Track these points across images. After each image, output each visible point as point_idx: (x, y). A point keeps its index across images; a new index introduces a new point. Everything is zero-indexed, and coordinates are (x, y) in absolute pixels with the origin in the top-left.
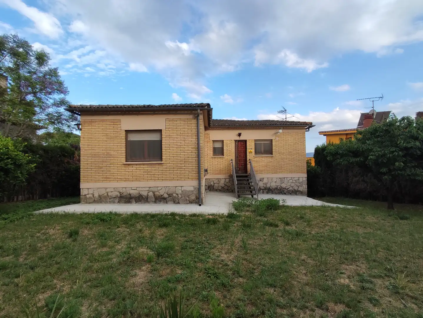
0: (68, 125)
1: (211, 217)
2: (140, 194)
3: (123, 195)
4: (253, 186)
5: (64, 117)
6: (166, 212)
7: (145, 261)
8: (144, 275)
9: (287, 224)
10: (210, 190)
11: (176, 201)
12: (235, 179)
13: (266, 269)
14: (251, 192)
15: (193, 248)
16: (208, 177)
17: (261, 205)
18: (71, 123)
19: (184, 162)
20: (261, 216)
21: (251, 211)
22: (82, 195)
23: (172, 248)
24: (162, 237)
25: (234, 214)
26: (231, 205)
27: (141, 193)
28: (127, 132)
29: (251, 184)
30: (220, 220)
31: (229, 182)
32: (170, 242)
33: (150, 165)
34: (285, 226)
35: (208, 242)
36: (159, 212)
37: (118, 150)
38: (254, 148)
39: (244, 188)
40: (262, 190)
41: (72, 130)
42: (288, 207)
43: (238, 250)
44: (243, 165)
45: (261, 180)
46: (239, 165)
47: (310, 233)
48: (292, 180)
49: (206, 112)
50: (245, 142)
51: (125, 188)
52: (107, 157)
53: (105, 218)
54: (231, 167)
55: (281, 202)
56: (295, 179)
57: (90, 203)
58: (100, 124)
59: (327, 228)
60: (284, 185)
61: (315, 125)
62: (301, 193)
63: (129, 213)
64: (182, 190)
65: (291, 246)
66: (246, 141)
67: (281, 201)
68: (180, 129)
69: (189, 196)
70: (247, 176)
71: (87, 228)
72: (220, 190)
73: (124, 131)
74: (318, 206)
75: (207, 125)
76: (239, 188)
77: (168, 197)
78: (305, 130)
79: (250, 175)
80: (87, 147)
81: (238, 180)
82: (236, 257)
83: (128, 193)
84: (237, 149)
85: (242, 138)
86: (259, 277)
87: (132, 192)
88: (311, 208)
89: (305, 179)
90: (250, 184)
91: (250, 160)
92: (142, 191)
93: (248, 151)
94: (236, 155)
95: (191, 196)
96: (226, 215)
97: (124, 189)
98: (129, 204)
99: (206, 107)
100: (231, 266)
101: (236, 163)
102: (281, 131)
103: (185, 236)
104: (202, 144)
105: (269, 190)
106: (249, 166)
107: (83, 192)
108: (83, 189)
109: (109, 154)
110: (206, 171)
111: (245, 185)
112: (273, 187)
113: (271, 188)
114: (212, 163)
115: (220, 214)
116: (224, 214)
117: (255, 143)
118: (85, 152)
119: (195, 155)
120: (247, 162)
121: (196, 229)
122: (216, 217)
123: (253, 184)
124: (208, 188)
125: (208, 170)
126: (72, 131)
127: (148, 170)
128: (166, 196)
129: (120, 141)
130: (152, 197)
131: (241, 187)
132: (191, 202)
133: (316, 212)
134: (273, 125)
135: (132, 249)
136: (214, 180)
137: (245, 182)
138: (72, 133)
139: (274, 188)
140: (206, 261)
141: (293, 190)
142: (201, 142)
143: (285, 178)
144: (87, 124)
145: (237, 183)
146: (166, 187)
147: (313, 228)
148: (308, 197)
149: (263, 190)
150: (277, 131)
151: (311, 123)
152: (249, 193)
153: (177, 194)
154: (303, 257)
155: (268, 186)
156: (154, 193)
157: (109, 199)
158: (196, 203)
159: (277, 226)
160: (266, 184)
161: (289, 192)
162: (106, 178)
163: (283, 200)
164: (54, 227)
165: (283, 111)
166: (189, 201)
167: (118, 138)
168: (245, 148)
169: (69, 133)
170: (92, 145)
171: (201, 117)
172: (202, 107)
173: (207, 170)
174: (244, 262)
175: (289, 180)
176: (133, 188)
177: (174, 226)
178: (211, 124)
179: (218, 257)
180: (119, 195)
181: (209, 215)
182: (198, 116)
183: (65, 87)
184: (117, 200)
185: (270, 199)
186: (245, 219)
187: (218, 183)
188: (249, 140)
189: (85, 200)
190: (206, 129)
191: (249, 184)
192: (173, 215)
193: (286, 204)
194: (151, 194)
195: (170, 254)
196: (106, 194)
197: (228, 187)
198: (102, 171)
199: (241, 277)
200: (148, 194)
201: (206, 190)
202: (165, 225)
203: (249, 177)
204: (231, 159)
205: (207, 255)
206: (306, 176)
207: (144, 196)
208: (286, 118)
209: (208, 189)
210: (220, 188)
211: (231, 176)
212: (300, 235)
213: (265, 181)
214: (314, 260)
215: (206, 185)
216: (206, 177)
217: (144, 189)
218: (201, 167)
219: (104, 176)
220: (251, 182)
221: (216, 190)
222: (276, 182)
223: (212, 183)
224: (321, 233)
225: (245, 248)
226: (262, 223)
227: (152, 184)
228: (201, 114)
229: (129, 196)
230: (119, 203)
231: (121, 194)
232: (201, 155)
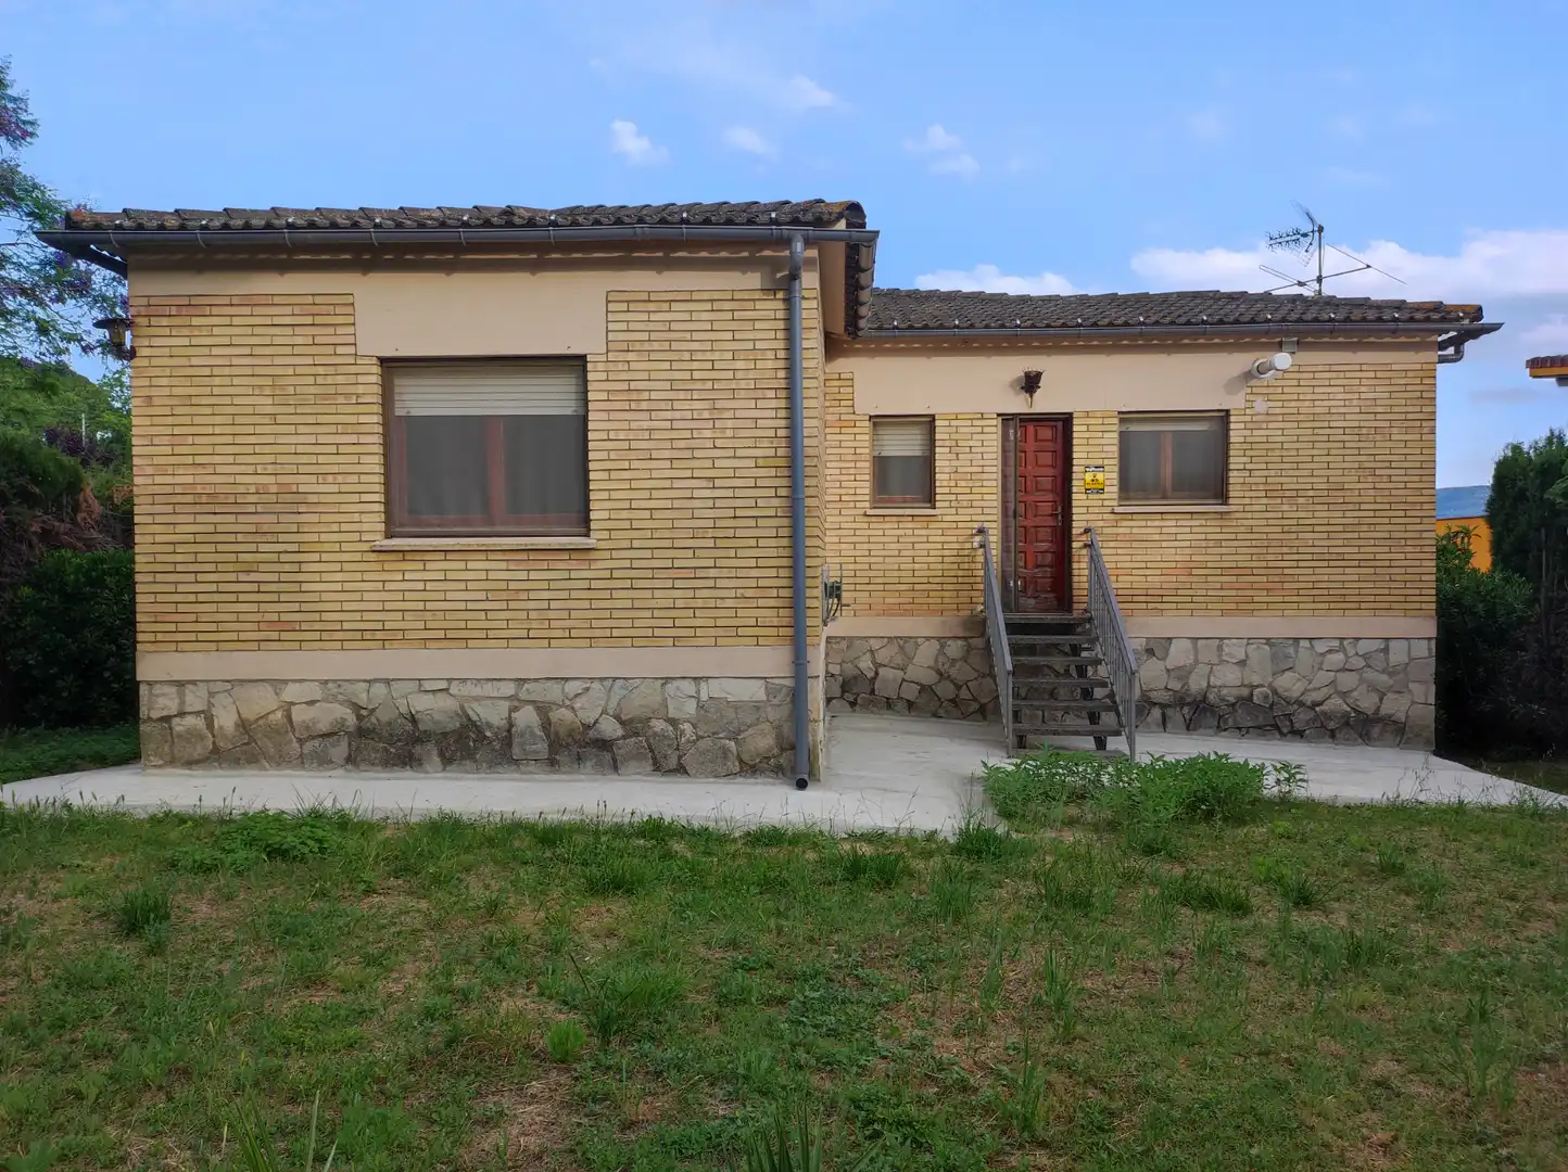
0: (37, 321)
1: (866, 849)
2: (468, 717)
3: (373, 720)
4: (1103, 685)
5: (15, 275)
6: (619, 820)
7: (536, 1056)
8: (541, 1118)
9: (1304, 900)
10: (853, 704)
11: (668, 762)
12: (1002, 642)
13: (1176, 1114)
14: (1094, 718)
15: (781, 1001)
16: (842, 626)
17: (1152, 790)
18: (57, 307)
19: (711, 543)
20: (1150, 851)
21: (1096, 828)
22: (150, 719)
23: (673, 998)
24: (613, 944)
25: (996, 838)
26: (979, 789)
27: (470, 713)
28: (392, 366)
29: (1096, 671)
30: (918, 865)
31: (965, 659)
32: (658, 968)
33: (524, 556)
34: (1288, 910)
35: (857, 976)
36: (578, 818)
37: (343, 468)
38: (1116, 462)
39: (1052, 695)
40: (1156, 713)
41: (60, 352)
42: (1312, 807)
43: (1020, 1021)
44: (1049, 558)
45: (1150, 652)
46: (1022, 564)
47: (1432, 952)
48: (1346, 655)
49: (839, 253)
50: (1060, 424)
51: (387, 682)
52: (278, 508)
53: (290, 839)
54: (976, 573)
55: (1270, 780)
56: (1363, 647)
57: (190, 764)
58: (236, 321)
59: (1536, 928)
60: (1290, 684)
61: (1501, 325)
62: (1397, 733)
63: (414, 820)
64: (704, 697)
65: (1320, 1013)
66: (1066, 420)
67: (1268, 773)
68: (687, 356)
69: (740, 732)
70: (1067, 629)
71: (201, 891)
72: (910, 705)
73: (375, 361)
74: (1494, 810)
75: (839, 327)
76: (1023, 692)
77: (624, 737)
78: (1433, 356)
79: (1090, 620)
80: (168, 450)
81: (1015, 650)
82: (1012, 1053)
83: (403, 710)
84: (1011, 470)
85: (1046, 402)
86: (1140, 1149)
87: (421, 704)
88: (1456, 815)
89: (1425, 650)
90: (1090, 673)
91: (1087, 531)
92: (477, 699)
93: (1081, 478)
94: (1005, 502)
95: (751, 731)
96: (952, 840)
97: (380, 689)
98: (409, 773)
99: (842, 225)
100: (987, 1092)
101: (1005, 550)
102: (1283, 360)
103: (733, 944)
104: (813, 442)
105: (1199, 712)
106: (1084, 565)
107: (156, 703)
108: (149, 683)
109: (294, 489)
110: (833, 591)
111: (1057, 674)
112: (1224, 692)
113: (1211, 697)
114: (866, 546)
115: (918, 834)
116: (941, 837)
117: (1121, 434)
118: (158, 480)
119: (776, 502)
120: (1075, 545)
121: (788, 909)
122: (897, 850)
123: (1103, 671)
124: (843, 692)
125: (844, 587)
126: (64, 358)
127: (512, 585)
128: (610, 728)
129: (353, 419)
130: (533, 734)
131: (1031, 688)
132: (750, 768)
133: (1477, 838)
134: (1237, 322)
135: (465, 997)
136: (875, 644)
137: (1058, 662)
138: (62, 369)
139: (1232, 700)
140: (853, 1062)
141: (1346, 715)
142: (809, 425)
143: (1302, 643)
144: (165, 321)
145: (1009, 667)
146: (608, 683)
147: (1451, 925)
148: (1437, 753)
149: (1163, 706)
150: (1261, 358)
151: (1477, 312)
152: (1079, 721)
153: (673, 722)
154: (1383, 1067)
155: (1196, 684)
156: (543, 709)
157: (296, 745)
158: (778, 771)
159: (1240, 908)
160: (1183, 673)
161: (1323, 726)
162: (281, 626)
163: (1286, 767)
164: (27, 883)
165: (1305, 235)
166: (741, 761)
167: (341, 400)
168: (1059, 462)
169: (45, 369)
170: (198, 440)
171: (810, 281)
172: (819, 222)
173: (839, 588)
174: (1054, 1077)
175: (1323, 655)
176: (428, 686)
177: (665, 892)
178: (862, 323)
179: (912, 1046)
180: (351, 720)
181: (853, 837)
182: (794, 276)
183: (14, 100)
184: (340, 750)
185: (1206, 761)
186: (1055, 863)
187: (899, 660)
188: (1087, 414)
189: (166, 749)
190: (833, 347)
191: (1082, 671)
192: (656, 831)
193: (1300, 793)
194: (527, 717)
195: (664, 1028)
196: (279, 714)
197: (959, 687)
198: (254, 587)
199: (1043, 1144)
200: (510, 717)
201: (829, 700)
202: (620, 886)
203: (1079, 630)
204: (976, 525)
205: (858, 1035)
206: (1429, 628)
207: (489, 725)
208: (1319, 280)
209: (842, 697)
210: (910, 692)
211: (977, 626)
212: (1371, 961)
213: (1179, 654)
214: (1440, 1084)
215: (830, 675)
216: (833, 629)
217: (489, 689)
218: (809, 572)
219: (268, 617)
220: (1097, 662)
221: (889, 704)
222: (1242, 663)
223: (865, 664)
224: (1495, 952)
225: (1058, 1010)
226: (1153, 892)
227: (533, 662)
228: (809, 262)
229: (409, 727)
230: (350, 767)
231: (364, 713)
232: (808, 502)
